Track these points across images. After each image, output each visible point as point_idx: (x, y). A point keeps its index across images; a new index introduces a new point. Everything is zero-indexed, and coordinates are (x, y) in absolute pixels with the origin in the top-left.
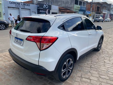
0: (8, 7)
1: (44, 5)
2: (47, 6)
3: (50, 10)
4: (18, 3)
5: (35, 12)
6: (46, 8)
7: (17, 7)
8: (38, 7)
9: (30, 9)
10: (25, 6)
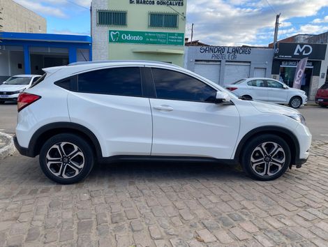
0: (196, 61)
1: (298, 47)
2: (307, 50)
3: (323, 61)
4: (221, 50)
5: (266, 69)
6: (304, 54)
7: (216, 59)
8: (275, 55)
9: (250, 62)
10: (238, 55)
